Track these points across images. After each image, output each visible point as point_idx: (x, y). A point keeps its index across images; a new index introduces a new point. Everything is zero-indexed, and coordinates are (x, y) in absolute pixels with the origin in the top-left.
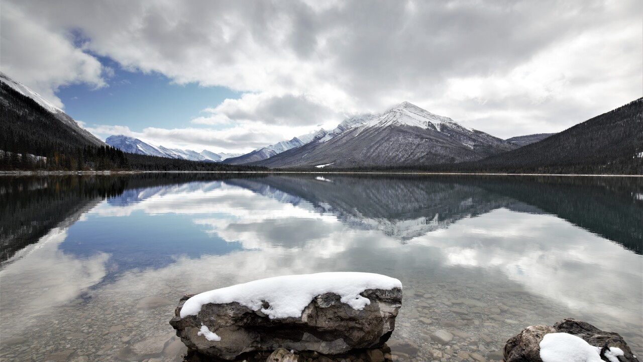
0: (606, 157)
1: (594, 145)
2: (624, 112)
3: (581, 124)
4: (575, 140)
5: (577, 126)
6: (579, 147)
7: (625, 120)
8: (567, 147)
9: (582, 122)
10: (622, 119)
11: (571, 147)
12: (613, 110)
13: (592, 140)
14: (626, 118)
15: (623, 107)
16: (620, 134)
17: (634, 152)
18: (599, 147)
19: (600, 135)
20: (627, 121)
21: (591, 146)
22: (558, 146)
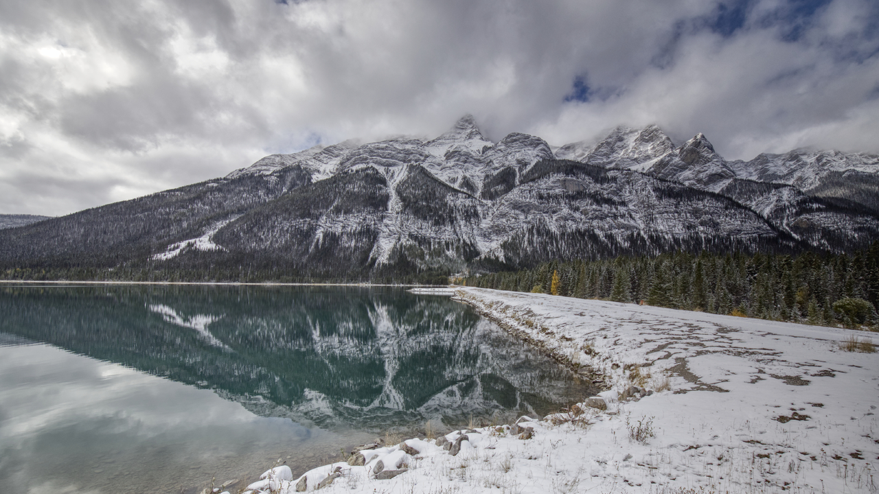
0: (117, 257)
1: (106, 241)
2: (146, 203)
3: (93, 209)
4: (82, 230)
5: (87, 211)
6: (86, 241)
7: (146, 213)
8: (69, 239)
9: (95, 207)
10: (143, 212)
11: (74, 241)
12: (135, 199)
13: (105, 233)
14: (147, 211)
15: (145, 197)
16: (139, 230)
17: (150, 253)
18: (112, 243)
19: (116, 228)
20: (148, 215)
21: (103, 241)
22: (53, 237)
